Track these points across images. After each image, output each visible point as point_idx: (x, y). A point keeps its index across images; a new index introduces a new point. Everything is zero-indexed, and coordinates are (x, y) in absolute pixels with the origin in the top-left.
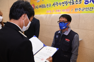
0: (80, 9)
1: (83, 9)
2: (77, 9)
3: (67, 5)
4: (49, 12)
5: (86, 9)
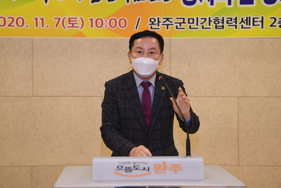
0: (168, 19)
1: (180, 24)
2: (159, 22)
4: (9, 25)
5: (189, 23)
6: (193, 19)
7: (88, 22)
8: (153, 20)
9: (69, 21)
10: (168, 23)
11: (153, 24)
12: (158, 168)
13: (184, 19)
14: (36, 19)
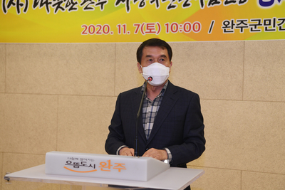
0: (242, 22)
1: (255, 26)
2: (233, 25)
3: (186, 5)
4: (97, 33)
5: (265, 24)
6: (270, 21)
7: (164, 28)
8: (226, 23)
9: (148, 27)
10: (242, 25)
11: (226, 27)
12: (103, 166)
13: (260, 21)
14: (119, 26)
